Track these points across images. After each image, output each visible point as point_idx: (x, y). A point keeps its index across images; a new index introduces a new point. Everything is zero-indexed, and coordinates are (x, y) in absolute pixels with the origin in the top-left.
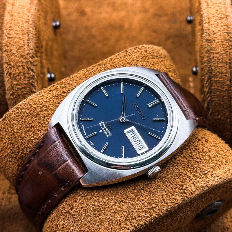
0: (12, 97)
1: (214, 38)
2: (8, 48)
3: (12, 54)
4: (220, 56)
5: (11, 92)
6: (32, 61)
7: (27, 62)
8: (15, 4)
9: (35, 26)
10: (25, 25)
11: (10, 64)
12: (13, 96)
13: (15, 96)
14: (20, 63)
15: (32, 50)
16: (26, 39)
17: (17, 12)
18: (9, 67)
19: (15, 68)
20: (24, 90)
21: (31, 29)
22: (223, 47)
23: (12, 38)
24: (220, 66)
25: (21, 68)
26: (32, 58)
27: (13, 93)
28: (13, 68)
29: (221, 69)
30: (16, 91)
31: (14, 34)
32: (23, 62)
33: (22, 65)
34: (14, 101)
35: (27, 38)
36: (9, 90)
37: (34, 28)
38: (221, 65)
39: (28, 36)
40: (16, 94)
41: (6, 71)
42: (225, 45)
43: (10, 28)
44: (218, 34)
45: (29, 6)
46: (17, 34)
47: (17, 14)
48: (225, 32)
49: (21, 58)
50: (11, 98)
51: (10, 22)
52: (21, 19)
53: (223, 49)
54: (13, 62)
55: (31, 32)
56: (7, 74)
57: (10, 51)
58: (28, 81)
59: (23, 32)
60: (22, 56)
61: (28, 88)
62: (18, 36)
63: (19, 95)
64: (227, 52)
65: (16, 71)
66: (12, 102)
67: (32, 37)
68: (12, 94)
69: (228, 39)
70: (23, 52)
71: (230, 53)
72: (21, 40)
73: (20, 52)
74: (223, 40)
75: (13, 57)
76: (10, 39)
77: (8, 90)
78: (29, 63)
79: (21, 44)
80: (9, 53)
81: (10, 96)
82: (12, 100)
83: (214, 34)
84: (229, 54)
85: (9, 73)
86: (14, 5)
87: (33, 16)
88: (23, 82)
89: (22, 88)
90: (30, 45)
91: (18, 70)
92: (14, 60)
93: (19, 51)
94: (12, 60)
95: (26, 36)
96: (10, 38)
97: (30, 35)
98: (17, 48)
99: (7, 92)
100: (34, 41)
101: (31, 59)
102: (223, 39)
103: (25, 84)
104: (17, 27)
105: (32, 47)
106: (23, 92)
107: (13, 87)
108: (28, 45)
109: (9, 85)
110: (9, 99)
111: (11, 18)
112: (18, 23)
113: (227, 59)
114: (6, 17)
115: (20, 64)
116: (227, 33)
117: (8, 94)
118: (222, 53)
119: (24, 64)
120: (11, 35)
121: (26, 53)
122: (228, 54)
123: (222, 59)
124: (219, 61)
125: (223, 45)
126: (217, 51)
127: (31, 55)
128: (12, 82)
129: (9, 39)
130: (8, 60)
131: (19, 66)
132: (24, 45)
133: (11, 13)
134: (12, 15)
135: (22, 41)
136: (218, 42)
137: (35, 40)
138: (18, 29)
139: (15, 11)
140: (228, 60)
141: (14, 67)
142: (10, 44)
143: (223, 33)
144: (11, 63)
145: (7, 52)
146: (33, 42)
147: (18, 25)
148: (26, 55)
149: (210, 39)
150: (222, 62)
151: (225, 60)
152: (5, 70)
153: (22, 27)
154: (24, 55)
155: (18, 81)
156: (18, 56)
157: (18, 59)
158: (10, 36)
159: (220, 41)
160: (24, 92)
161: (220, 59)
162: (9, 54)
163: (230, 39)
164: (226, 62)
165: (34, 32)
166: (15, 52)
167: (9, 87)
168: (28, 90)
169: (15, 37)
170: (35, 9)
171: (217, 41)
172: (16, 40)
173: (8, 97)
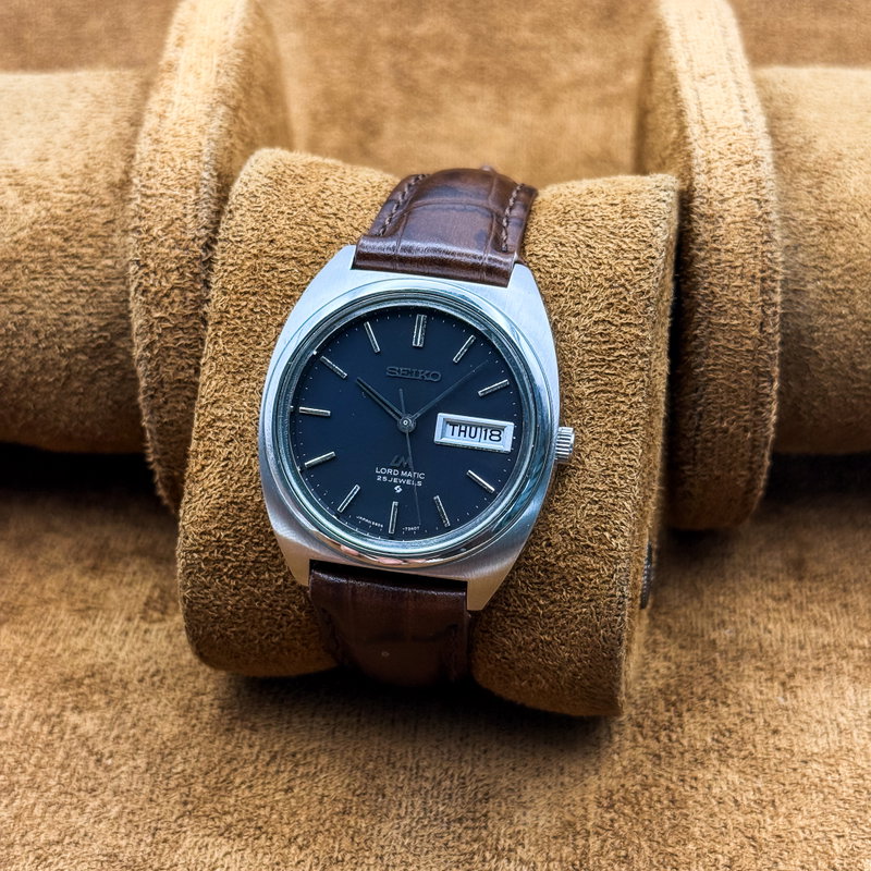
0: (148, 354)
1: (721, 213)
2: (143, 223)
3: (151, 238)
4: (737, 259)
5: (147, 341)
7: (191, 260)
8: (167, 115)
9: (216, 170)
10: (190, 164)
11: (146, 265)
12: (151, 351)
13: (156, 352)
14: (172, 262)
15: (206, 227)
16: (190, 201)
17: (171, 132)
18: (141, 272)
19: (159, 276)
20: (180, 334)
21: (205, 175)
22: (747, 237)
23: (154, 195)
24: (736, 287)
25: (174, 276)
26: (204, 250)
27: (153, 343)
28: (152, 275)
29: (738, 293)
30: (160, 335)
31: (158, 186)
33: (178, 268)
35: (194, 197)
36: (142, 334)
37: (215, 174)
38: (738, 283)
39: (197, 192)
40: (159, 345)
41: (135, 284)
42: (750, 230)
43: (151, 173)
44: (733, 203)
45: (204, 120)
46: (168, 188)
47: (172, 139)
48: (752, 199)
49: (175, 248)
51: (152, 157)
52: (181, 150)
53: (745, 240)
54: (153, 259)
55: (205, 182)
56: (136, 290)
57: (148, 230)
58: (193, 309)
59: (182, 182)
61: (191, 331)
62: (169, 192)
63: (167, 348)
64: (756, 248)
65: (160, 283)
66: (149, 367)
67: (206, 196)
68: (149, 347)
69: (760, 217)
70: (182, 233)
71: (763, 252)
72: (177, 201)
74: (745, 218)
75: (153, 246)
76: (149, 201)
77: (137, 335)
78: (198, 263)
79: (176, 212)
80: (144, 235)
81: (144, 350)
82: (149, 360)
83: (722, 202)
84: (763, 257)
85: (141, 289)
86: (165, 117)
87: (213, 144)
90: (200, 214)
91: (168, 281)
92: (157, 254)
93: (170, 229)
94: (150, 253)
95: (191, 192)
96: (148, 197)
97: (203, 190)
98: (166, 223)
99: (137, 340)
100: (213, 207)
102: (746, 216)
104: (169, 169)
105: (205, 222)
106: (178, 339)
107: (151, 326)
108: (196, 216)
109: (140, 321)
110: (141, 359)
111: (155, 147)
112: (173, 159)
113: (754, 268)
114: (142, 145)
115: (174, 266)
116: (757, 200)
117: (138, 347)
118: (743, 251)
120: (151, 188)
121: (190, 236)
122: (759, 254)
123: (743, 266)
124: (733, 271)
125: (746, 230)
126: (729, 246)
127: (202, 242)
128: (148, 311)
129: (144, 199)
130: (142, 253)
131: (169, 271)
132: (185, 215)
133: (155, 137)
134: (157, 141)
135: (178, 205)
136: (734, 223)
137: (215, 204)
138: (171, 174)
139: (166, 131)
140: (757, 271)
141: (155, 272)
142: (147, 211)
143: (746, 200)
144: (149, 262)
145: (140, 232)
146: (209, 208)
147: (172, 164)
148: (189, 240)
149: (711, 212)
150: (742, 276)
151: (750, 271)
152: (132, 281)
153: (181, 168)
155: (166, 310)
156: (167, 244)
157: (167, 251)
158: (149, 192)
159: (737, 219)
160: (182, 342)
161: (736, 267)
162: (143, 239)
163: (765, 216)
164: (753, 276)
165: (213, 183)
166: (160, 233)
167: (141, 326)
169: (161, 194)
170: (221, 127)
171: (729, 220)
172: (164, 201)
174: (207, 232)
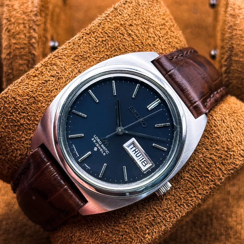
0: (8, 57)
2: (11, 3)
3: (13, 10)
5: (8, 52)
6: (35, 20)
7: (29, 20)
11: (10, 21)
12: (10, 56)
13: (11, 56)
14: (21, 20)
15: (36, 7)
18: (8, 23)
19: (16, 25)
20: (22, 50)
25: (22, 26)
28: (13, 25)
32: (25, 20)
33: (24, 23)
34: (10, 61)
36: (6, 49)
40: (13, 54)
49: (23, 15)
50: (7, 59)
54: (14, 18)
56: (6, 30)
57: (12, 6)
58: (28, 41)
60: (25, 13)
61: (27, 50)
63: (16, 56)
65: (16, 28)
66: (8, 62)
68: (9, 54)
70: (26, 9)
73: (23, 9)
75: (14, 13)
77: (4, 49)
78: (32, 22)
80: (10, 8)
82: (9, 60)
85: (8, 30)
88: (23, 42)
89: (21, 48)
90: (34, 2)
91: (19, 27)
92: (15, 16)
93: (22, 7)
94: (12, 16)
98: (20, 4)
99: (4, 51)
101: (34, 18)
103: (25, 44)
105: (36, 4)
107: (10, 46)
108: (32, 2)
109: (6, 43)
110: (5, 59)
115: (22, 22)
117: (4, 54)
119: (26, 22)
121: (29, 10)
127: (34, 13)
128: (10, 40)
130: (9, 15)
131: (20, 24)
132: (28, 1)
144: (12, 19)
145: (9, 7)
148: (29, 12)
152: (4, 27)
154: (27, 12)
155: (17, 40)
156: (20, 12)
162: (10, 10)
166: (17, 8)
167: (7, 45)
168: (27, 51)
173: (3, 56)
174: (37, 9)
